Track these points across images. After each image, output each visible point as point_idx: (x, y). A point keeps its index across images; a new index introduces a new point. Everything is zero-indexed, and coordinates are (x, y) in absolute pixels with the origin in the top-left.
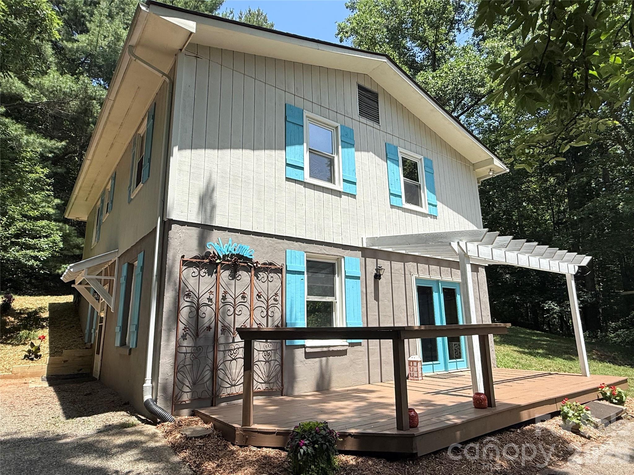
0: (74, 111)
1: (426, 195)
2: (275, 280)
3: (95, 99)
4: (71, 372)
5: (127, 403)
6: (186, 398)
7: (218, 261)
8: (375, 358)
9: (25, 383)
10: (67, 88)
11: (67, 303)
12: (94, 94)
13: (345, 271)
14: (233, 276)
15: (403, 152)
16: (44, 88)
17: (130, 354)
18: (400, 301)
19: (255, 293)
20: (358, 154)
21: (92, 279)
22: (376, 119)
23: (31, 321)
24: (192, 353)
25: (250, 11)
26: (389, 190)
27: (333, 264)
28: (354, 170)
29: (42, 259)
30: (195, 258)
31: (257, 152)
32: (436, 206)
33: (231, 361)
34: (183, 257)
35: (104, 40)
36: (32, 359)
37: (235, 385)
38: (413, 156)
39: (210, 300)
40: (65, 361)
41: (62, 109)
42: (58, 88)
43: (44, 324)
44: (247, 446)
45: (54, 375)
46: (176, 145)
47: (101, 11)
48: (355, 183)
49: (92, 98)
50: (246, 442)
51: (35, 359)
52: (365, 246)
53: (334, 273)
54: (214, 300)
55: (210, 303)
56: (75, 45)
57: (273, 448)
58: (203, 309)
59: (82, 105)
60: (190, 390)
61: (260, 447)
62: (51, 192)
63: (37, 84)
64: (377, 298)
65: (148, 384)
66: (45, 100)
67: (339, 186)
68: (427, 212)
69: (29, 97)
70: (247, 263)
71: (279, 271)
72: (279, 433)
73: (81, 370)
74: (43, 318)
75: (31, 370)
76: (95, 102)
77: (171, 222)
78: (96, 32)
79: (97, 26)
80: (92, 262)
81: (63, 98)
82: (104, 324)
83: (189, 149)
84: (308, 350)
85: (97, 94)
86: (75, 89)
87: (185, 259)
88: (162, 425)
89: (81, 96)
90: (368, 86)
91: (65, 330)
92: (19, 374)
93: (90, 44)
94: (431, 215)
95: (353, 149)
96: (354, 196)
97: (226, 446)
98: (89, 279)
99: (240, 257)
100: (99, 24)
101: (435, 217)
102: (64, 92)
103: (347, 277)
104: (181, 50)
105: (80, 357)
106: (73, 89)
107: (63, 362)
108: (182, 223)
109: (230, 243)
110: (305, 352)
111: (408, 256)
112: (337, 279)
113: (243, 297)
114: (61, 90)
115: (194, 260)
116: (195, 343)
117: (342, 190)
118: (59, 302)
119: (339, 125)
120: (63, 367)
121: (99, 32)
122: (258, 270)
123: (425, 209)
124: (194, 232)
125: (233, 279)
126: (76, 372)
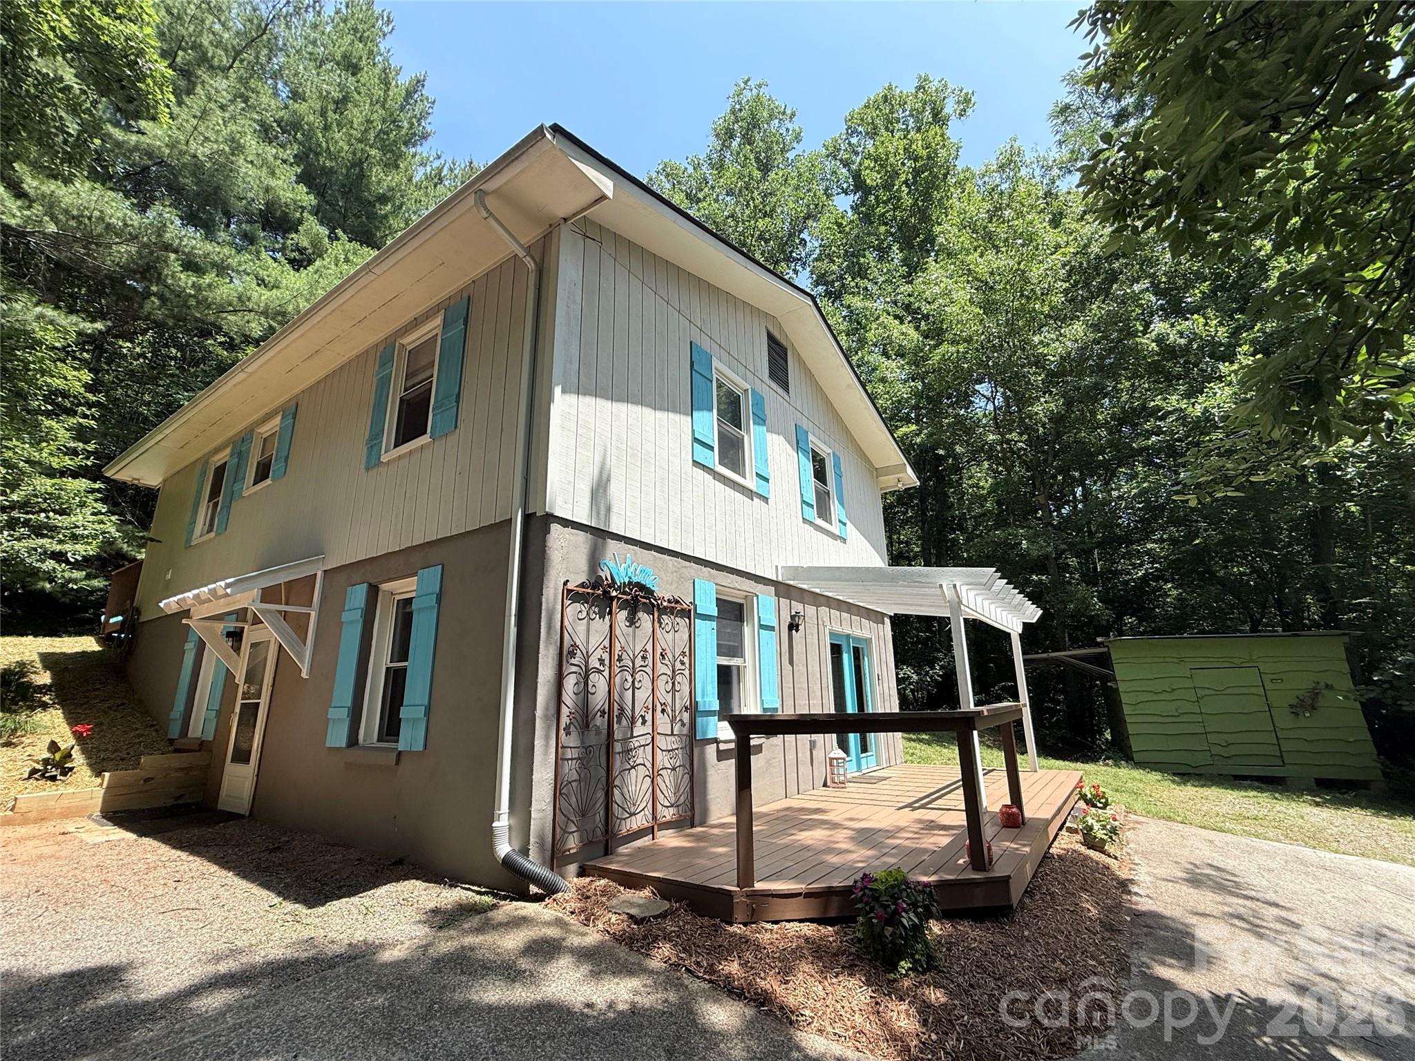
0: (118, 264)
1: (836, 509)
2: (681, 629)
3: (176, 251)
4: (159, 803)
5: (400, 862)
6: (573, 843)
7: (614, 594)
8: (791, 756)
9: (64, 834)
10: (118, 219)
11: (84, 654)
12: (177, 241)
13: (759, 618)
14: (632, 621)
15: (815, 442)
16: (59, 206)
17: (398, 763)
18: (814, 667)
19: (659, 651)
20: (769, 436)
21: (269, 611)
22: (785, 386)
23: (11, 692)
24: (579, 758)
25: (471, 163)
26: (802, 495)
27: (741, 606)
28: (766, 460)
29: (72, 560)
30: (582, 585)
31: (659, 414)
32: (845, 524)
33: (629, 770)
34: (565, 583)
35: (202, 145)
36: (53, 778)
37: (635, 814)
38: (825, 450)
39: (601, 661)
40: (147, 780)
41: (88, 255)
42: (97, 213)
43: (46, 698)
44: (754, 923)
45: (121, 812)
46: (558, 384)
47: (213, 92)
48: (767, 480)
49: (167, 247)
50: (752, 915)
51: (58, 777)
52: (780, 579)
53: (742, 620)
54: (607, 662)
55: (602, 668)
56: (134, 138)
57: (801, 921)
58: (594, 677)
59: (141, 257)
60: (575, 829)
61: (776, 922)
62: (92, 422)
63: (42, 195)
64: (791, 662)
65: (503, 822)
66: (52, 228)
67: (751, 482)
68: (838, 533)
69: (14, 216)
70: (649, 599)
71: (686, 614)
72: (808, 895)
73: (182, 796)
74: (39, 686)
75: (65, 803)
76: (173, 256)
77: (552, 519)
78: (189, 127)
79: (195, 117)
80: (271, 576)
81: (100, 235)
82: (264, 702)
83: (574, 393)
84: (722, 747)
85: (184, 243)
86: (136, 223)
87: (570, 586)
88: (554, 900)
89: (145, 239)
90: (777, 335)
91: (105, 712)
92: (33, 815)
93: (172, 145)
94: (840, 538)
95: (765, 428)
96: (766, 500)
97: (716, 928)
98: (262, 611)
99: (641, 587)
100: (199, 114)
101: (844, 541)
102: (109, 224)
103: (762, 627)
104: (565, 220)
105: (181, 769)
106: (130, 222)
107: (142, 782)
108: (566, 523)
109: (629, 562)
110: (718, 750)
111: (820, 598)
112: (747, 630)
113: (644, 658)
114: (101, 219)
115: (581, 590)
116: (582, 742)
117: (755, 489)
118: (64, 650)
119: (748, 387)
120: (141, 792)
121: (195, 128)
122: (663, 611)
123: (835, 528)
124: (581, 538)
125: (630, 626)
126: (171, 802)
